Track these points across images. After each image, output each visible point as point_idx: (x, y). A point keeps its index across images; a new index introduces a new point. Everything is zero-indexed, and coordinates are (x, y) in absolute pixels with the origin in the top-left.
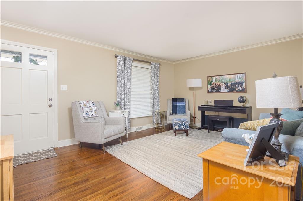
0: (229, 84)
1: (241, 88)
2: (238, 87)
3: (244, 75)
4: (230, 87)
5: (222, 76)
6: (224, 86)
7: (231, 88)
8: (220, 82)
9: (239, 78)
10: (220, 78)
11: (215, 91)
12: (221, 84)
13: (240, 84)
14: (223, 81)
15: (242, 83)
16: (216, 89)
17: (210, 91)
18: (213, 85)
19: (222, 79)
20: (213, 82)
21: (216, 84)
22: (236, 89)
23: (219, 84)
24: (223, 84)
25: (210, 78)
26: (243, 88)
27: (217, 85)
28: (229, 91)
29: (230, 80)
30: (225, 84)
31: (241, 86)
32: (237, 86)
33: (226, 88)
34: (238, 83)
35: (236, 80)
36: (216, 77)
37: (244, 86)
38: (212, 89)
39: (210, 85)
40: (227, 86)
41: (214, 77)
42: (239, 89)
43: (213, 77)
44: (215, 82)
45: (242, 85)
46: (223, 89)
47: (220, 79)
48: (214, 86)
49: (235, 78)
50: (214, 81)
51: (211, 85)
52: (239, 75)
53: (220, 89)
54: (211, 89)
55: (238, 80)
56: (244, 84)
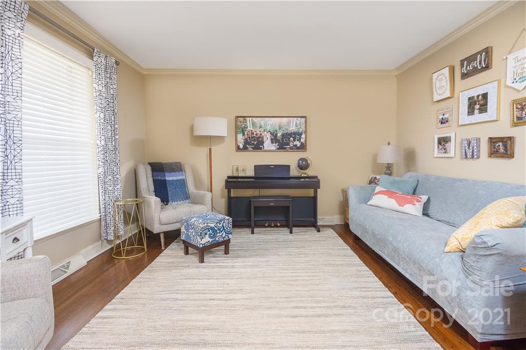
0: (279, 135)
1: (298, 144)
2: (294, 140)
3: (303, 120)
4: (281, 141)
5: (266, 119)
6: (269, 138)
7: (283, 142)
8: (262, 129)
9: (296, 124)
10: (262, 121)
11: (252, 148)
12: (263, 134)
13: (297, 135)
14: (268, 128)
15: (300, 134)
16: (254, 143)
17: (241, 146)
18: (247, 135)
19: (266, 125)
20: (247, 128)
21: (255, 133)
22: (291, 145)
23: (261, 134)
24: (269, 135)
25: (242, 119)
26: (302, 143)
27: (256, 135)
28: (278, 149)
29: (280, 128)
30: (271, 134)
31: (299, 140)
32: (292, 139)
33: (272, 143)
34: (294, 133)
35: (291, 129)
36: (254, 119)
37: (303, 140)
38: (246, 142)
39: (242, 134)
40: (274, 140)
41: (251, 119)
42: (296, 146)
43: (248, 119)
44: (252, 129)
45: (300, 138)
46: (268, 144)
47: (263, 124)
48: (249, 137)
49: (289, 123)
50: (250, 128)
51: (244, 135)
52: (295, 119)
53: (262, 143)
54: (244, 142)
55: (294, 128)
56: (303, 136)
